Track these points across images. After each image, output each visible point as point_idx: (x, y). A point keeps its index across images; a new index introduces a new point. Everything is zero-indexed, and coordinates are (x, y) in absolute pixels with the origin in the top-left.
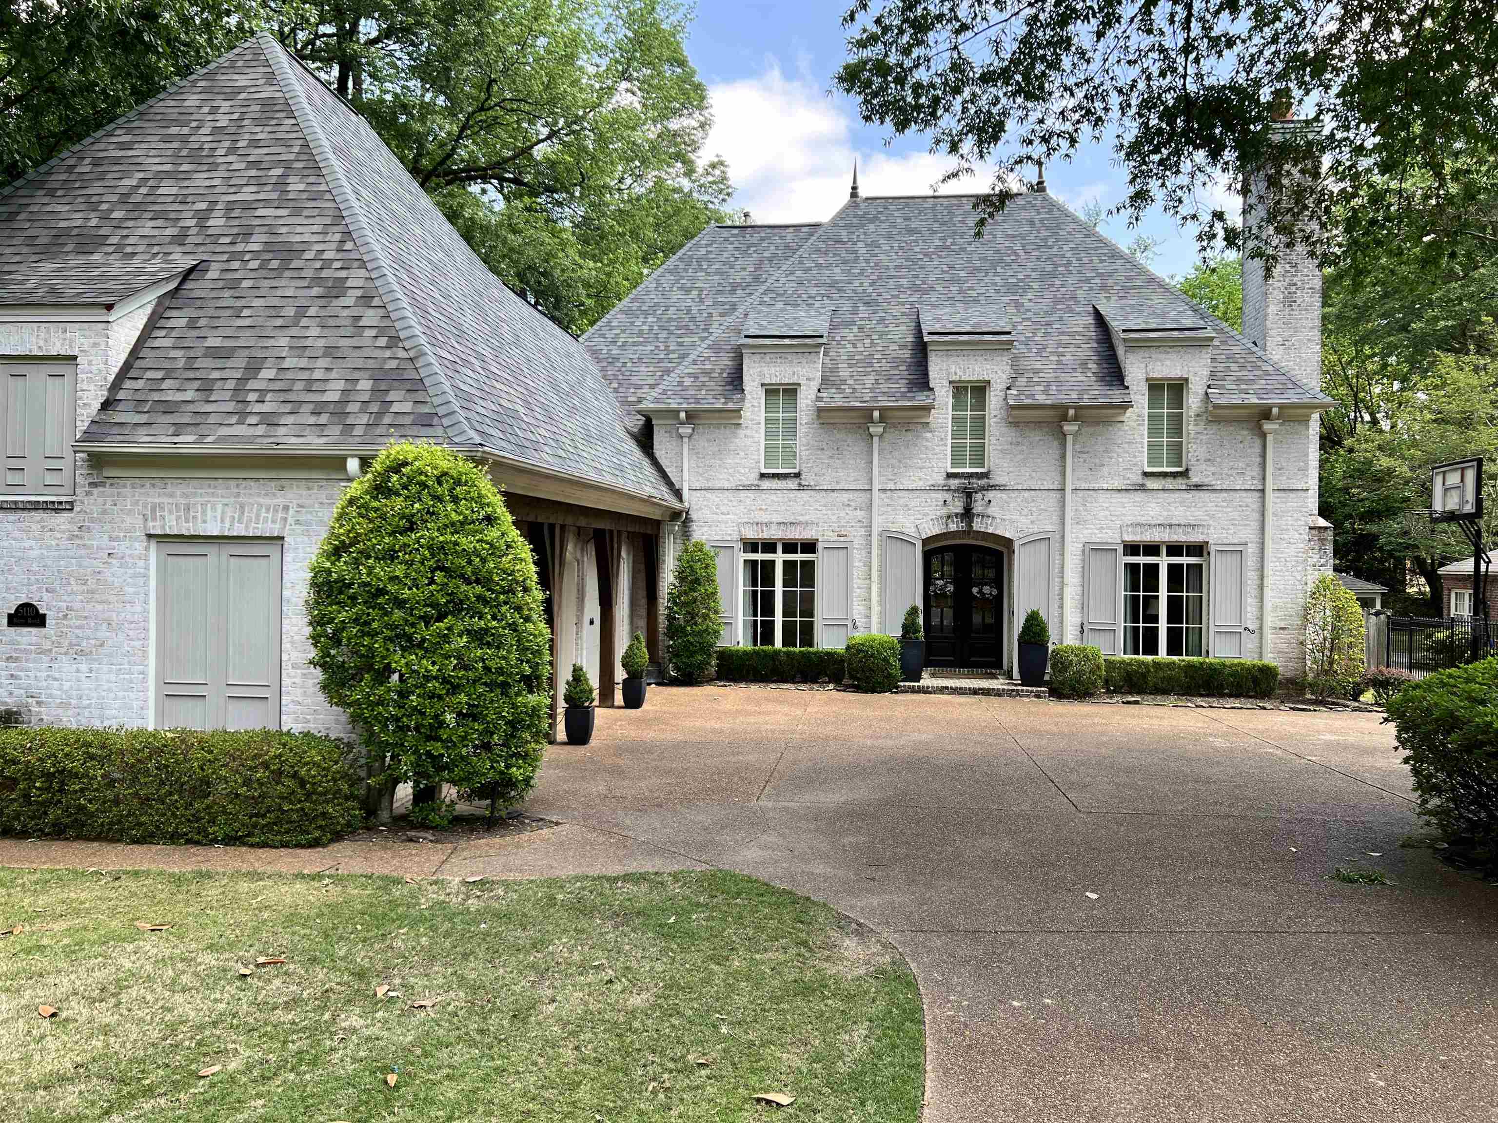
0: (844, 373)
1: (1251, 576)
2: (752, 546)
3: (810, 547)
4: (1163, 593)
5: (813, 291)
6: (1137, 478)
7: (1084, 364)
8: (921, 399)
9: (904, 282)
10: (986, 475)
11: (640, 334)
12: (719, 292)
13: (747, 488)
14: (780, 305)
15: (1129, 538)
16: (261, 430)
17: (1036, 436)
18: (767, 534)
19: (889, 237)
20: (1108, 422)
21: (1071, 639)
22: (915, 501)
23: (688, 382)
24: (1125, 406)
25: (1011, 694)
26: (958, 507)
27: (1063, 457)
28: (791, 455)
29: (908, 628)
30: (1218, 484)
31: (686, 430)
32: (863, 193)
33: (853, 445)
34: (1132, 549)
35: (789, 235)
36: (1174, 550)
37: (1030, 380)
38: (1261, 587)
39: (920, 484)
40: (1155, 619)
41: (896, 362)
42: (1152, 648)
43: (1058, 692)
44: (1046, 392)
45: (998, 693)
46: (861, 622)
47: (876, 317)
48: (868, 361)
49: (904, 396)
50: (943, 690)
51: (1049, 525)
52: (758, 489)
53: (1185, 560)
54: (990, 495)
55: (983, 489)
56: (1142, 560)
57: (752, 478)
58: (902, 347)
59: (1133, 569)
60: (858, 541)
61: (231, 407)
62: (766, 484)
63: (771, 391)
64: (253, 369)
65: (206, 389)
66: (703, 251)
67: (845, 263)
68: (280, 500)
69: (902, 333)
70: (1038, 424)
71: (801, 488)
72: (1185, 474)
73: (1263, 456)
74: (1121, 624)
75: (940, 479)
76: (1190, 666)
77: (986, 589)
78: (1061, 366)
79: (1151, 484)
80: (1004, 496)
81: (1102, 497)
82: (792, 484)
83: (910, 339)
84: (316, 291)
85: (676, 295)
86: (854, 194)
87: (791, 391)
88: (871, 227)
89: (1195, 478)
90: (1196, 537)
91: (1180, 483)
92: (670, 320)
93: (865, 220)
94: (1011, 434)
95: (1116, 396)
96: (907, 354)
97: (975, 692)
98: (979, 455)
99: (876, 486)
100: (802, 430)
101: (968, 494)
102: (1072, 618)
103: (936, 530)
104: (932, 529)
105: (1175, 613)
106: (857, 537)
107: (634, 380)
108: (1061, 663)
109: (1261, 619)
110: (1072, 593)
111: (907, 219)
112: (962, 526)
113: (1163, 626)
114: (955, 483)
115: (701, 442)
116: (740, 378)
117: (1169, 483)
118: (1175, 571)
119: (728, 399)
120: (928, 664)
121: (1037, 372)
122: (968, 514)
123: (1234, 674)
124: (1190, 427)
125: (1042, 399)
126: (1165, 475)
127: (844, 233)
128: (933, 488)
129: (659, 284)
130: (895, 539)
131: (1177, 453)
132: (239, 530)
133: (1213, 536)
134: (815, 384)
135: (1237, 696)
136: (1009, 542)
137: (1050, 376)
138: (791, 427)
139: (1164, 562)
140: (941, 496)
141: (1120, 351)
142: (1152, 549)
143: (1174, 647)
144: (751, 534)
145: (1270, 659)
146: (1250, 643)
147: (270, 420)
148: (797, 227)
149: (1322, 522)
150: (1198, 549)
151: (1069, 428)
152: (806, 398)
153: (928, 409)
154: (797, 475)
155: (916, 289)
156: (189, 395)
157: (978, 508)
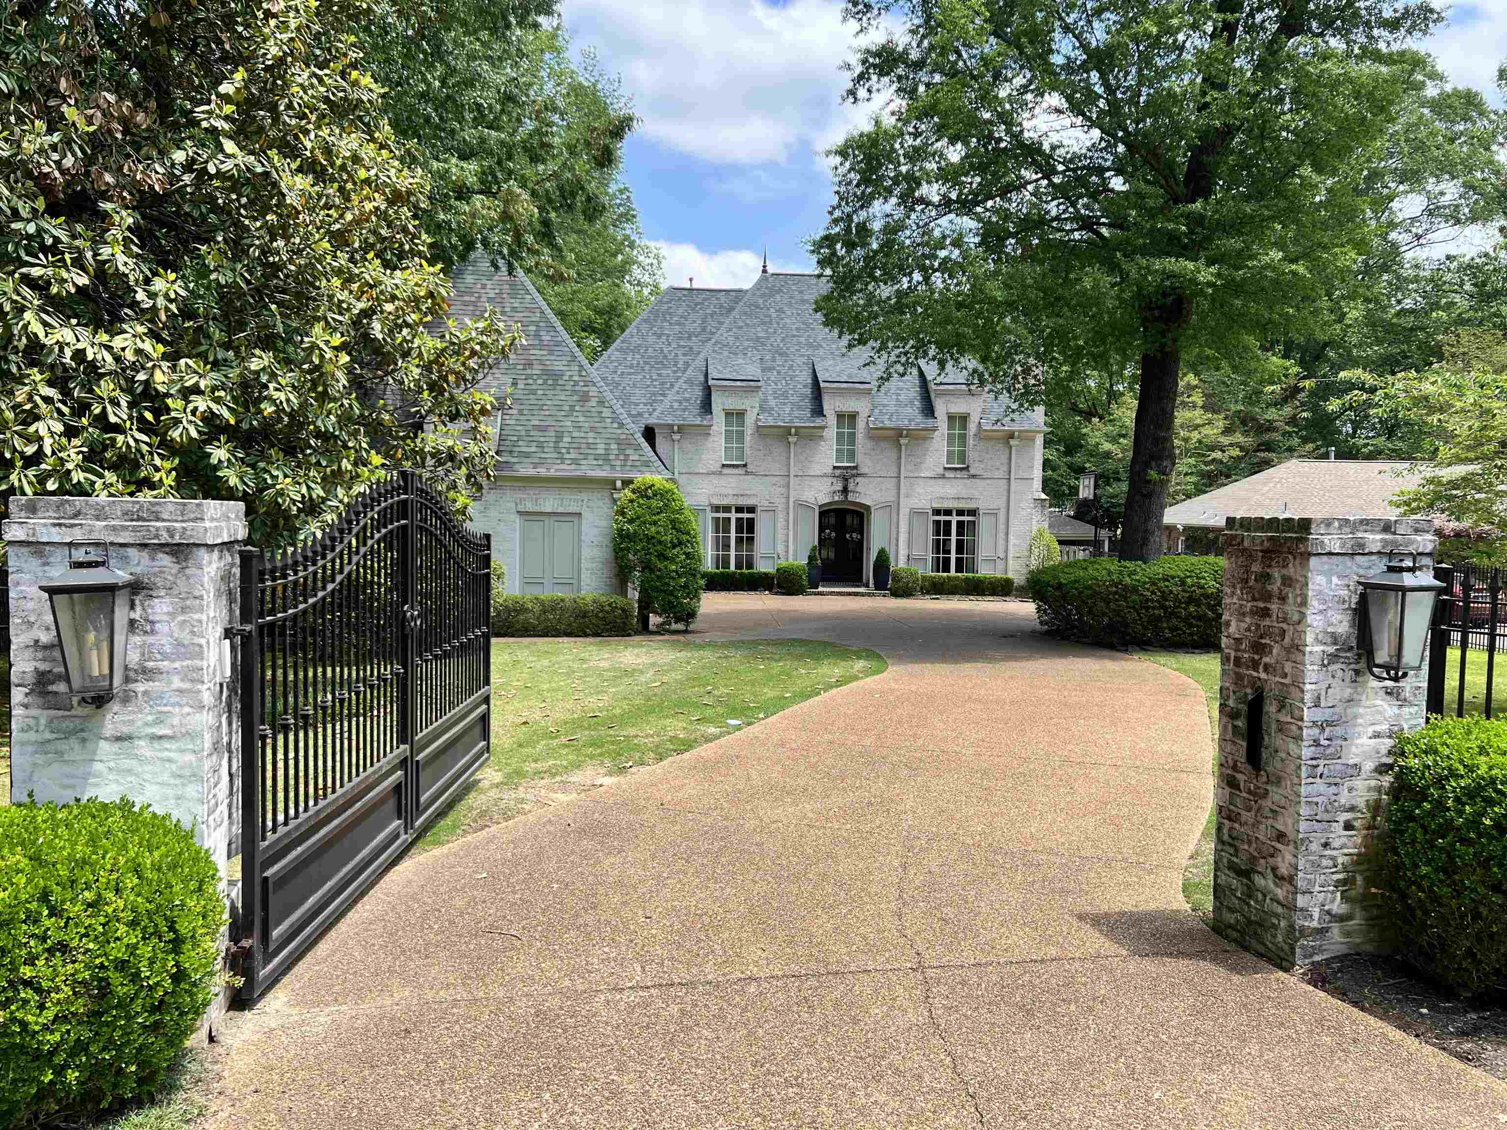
0: (772, 403)
1: (1002, 527)
2: (717, 509)
3: (751, 509)
4: (954, 537)
5: (746, 344)
6: (941, 471)
7: (912, 402)
8: (819, 421)
9: (802, 340)
10: (855, 468)
11: (631, 367)
12: (680, 338)
13: (713, 473)
14: (726, 353)
15: (936, 505)
16: (573, 467)
17: (884, 445)
18: (725, 502)
19: (790, 305)
20: (925, 439)
21: (902, 564)
22: (815, 483)
23: (676, 405)
24: (934, 429)
25: (869, 595)
26: (839, 486)
27: (900, 458)
28: (741, 455)
29: (811, 558)
30: (986, 475)
31: (676, 437)
32: (771, 270)
33: (778, 449)
34: (937, 512)
35: (722, 296)
36: (960, 513)
37: (881, 412)
38: (1007, 534)
39: (818, 473)
40: (949, 552)
41: (803, 397)
42: (947, 569)
43: (895, 594)
44: (890, 419)
45: (862, 595)
46: (782, 554)
47: (787, 365)
48: (785, 395)
49: (808, 420)
50: (832, 593)
51: (890, 497)
52: (720, 473)
53: (966, 518)
54: (858, 479)
55: (853, 476)
56: (942, 518)
57: (717, 467)
58: (805, 386)
59: (937, 523)
60: (781, 507)
61: (555, 455)
62: (726, 471)
63: (728, 414)
64: (559, 437)
65: (541, 446)
66: (665, 307)
67: (764, 323)
68: (579, 497)
69: (805, 377)
70: (885, 439)
71: (747, 473)
72: (967, 468)
73: (1010, 459)
74: (930, 556)
75: (829, 470)
76: (967, 578)
77: (854, 535)
78: (899, 403)
79: (948, 474)
80: (866, 480)
81: (920, 481)
82: (741, 471)
83: (810, 381)
84: (576, 398)
85: (651, 339)
86: (764, 271)
87: (741, 414)
88: (778, 297)
89: (972, 471)
90: (971, 505)
91: (964, 474)
92: (650, 357)
93: (773, 291)
94: (870, 444)
95: (930, 422)
96: (808, 391)
97: (849, 594)
98: (852, 455)
99: (792, 474)
100: (748, 439)
101: (846, 480)
102: (903, 552)
103: (827, 501)
104: (824, 499)
105: (960, 549)
106: (780, 502)
107: (633, 399)
108: (897, 578)
109: (1006, 551)
110: (903, 538)
111: (801, 292)
112: (842, 498)
113: (953, 556)
114: (838, 472)
115: (686, 445)
116: (710, 405)
117: (959, 474)
118: (960, 524)
119: (703, 419)
120: (823, 580)
121: (884, 406)
122: (845, 490)
123: (991, 583)
124: (971, 442)
125: (888, 424)
126: (956, 469)
127: (761, 301)
128: (825, 476)
129: (639, 330)
130: (802, 505)
131: (962, 456)
132: (561, 510)
133: (982, 505)
134: (756, 411)
135: (992, 595)
136: (868, 508)
137: (892, 409)
138: (741, 435)
139: (954, 519)
140: (830, 480)
141: (933, 396)
142: (948, 512)
143: (959, 569)
144: (716, 501)
145: (1010, 575)
146: (1000, 565)
147: (575, 462)
148: (727, 291)
149: (1043, 496)
150: (973, 512)
151: (903, 441)
152: (750, 419)
153: (823, 428)
154: (745, 466)
155: (810, 345)
156: (533, 449)
157: (851, 487)
